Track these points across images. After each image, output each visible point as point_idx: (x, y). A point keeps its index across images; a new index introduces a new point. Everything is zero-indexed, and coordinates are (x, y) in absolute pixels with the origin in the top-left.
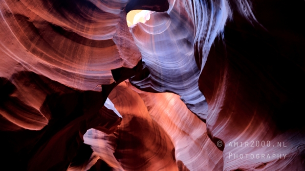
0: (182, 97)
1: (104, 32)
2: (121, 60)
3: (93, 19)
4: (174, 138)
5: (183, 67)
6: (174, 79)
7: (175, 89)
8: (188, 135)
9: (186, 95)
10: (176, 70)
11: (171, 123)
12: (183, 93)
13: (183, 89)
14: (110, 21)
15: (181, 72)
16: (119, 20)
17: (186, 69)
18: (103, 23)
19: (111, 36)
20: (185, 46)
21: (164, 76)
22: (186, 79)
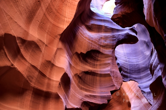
0: (139, 85)
1: (105, 66)
2: (114, 85)
3: (99, 59)
4: (131, 99)
5: (141, 62)
6: (135, 71)
7: (135, 78)
8: (140, 99)
9: (142, 83)
10: (137, 65)
11: (130, 88)
12: (140, 81)
13: (140, 78)
14: (107, 59)
15: (140, 66)
16: (111, 58)
17: (143, 64)
18: (104, 61)
19: (108, 71)
20: (145, 46)
21: (130, 70)
22: (143, 71)
